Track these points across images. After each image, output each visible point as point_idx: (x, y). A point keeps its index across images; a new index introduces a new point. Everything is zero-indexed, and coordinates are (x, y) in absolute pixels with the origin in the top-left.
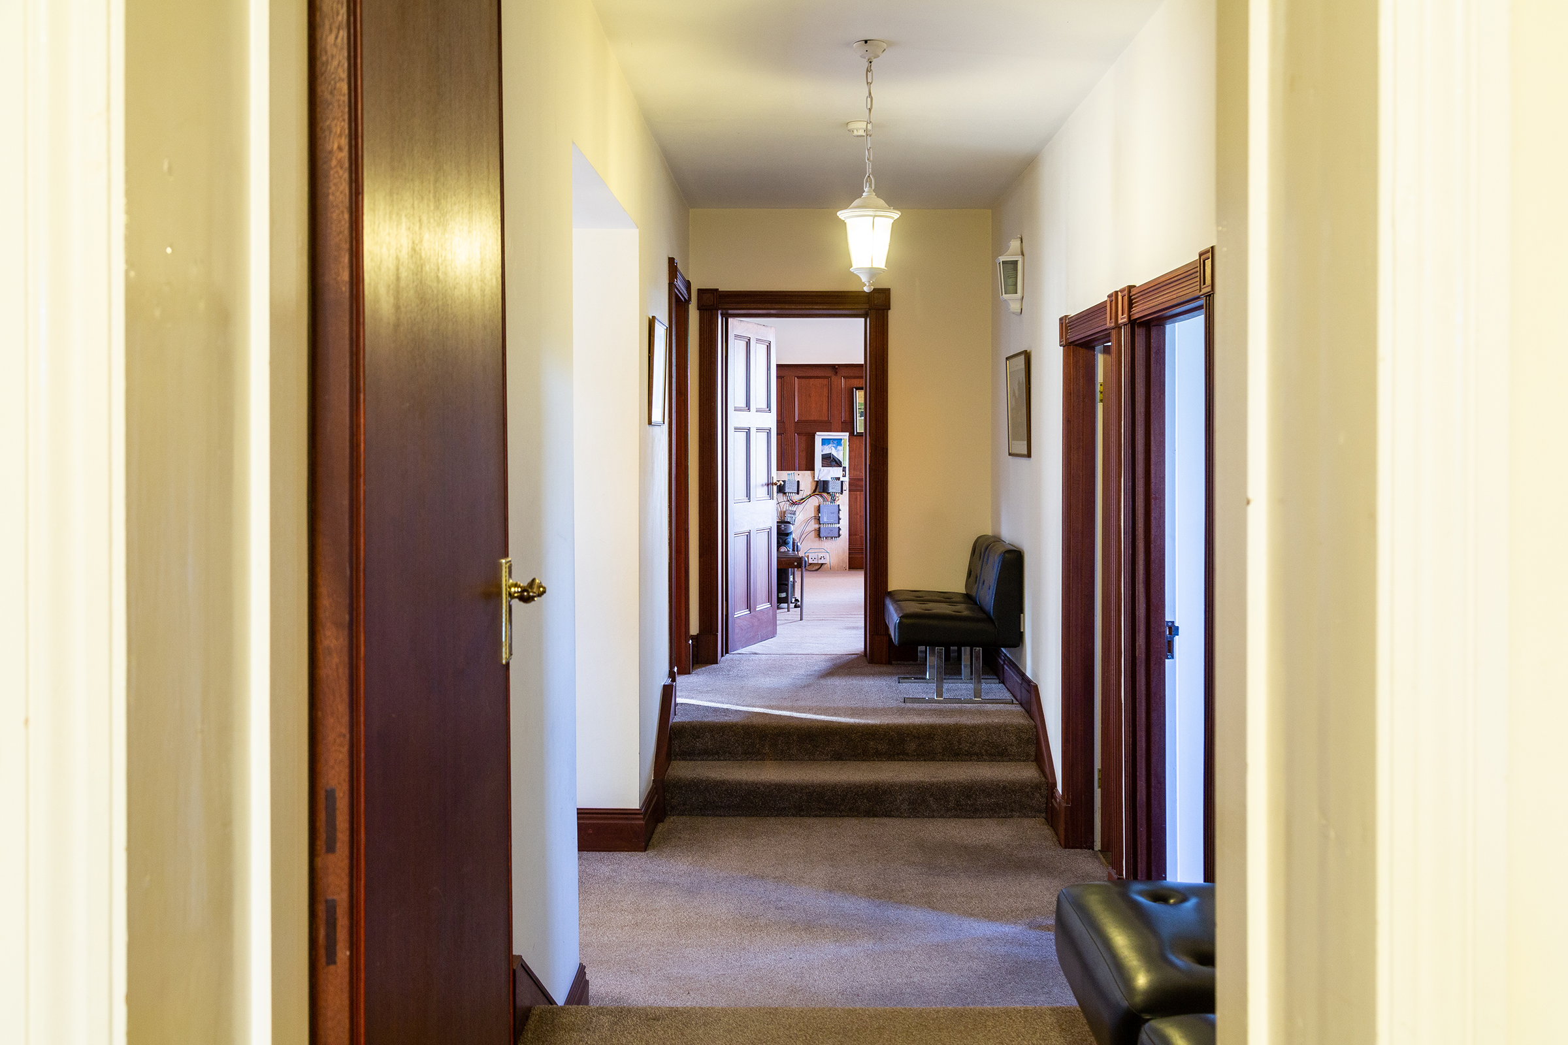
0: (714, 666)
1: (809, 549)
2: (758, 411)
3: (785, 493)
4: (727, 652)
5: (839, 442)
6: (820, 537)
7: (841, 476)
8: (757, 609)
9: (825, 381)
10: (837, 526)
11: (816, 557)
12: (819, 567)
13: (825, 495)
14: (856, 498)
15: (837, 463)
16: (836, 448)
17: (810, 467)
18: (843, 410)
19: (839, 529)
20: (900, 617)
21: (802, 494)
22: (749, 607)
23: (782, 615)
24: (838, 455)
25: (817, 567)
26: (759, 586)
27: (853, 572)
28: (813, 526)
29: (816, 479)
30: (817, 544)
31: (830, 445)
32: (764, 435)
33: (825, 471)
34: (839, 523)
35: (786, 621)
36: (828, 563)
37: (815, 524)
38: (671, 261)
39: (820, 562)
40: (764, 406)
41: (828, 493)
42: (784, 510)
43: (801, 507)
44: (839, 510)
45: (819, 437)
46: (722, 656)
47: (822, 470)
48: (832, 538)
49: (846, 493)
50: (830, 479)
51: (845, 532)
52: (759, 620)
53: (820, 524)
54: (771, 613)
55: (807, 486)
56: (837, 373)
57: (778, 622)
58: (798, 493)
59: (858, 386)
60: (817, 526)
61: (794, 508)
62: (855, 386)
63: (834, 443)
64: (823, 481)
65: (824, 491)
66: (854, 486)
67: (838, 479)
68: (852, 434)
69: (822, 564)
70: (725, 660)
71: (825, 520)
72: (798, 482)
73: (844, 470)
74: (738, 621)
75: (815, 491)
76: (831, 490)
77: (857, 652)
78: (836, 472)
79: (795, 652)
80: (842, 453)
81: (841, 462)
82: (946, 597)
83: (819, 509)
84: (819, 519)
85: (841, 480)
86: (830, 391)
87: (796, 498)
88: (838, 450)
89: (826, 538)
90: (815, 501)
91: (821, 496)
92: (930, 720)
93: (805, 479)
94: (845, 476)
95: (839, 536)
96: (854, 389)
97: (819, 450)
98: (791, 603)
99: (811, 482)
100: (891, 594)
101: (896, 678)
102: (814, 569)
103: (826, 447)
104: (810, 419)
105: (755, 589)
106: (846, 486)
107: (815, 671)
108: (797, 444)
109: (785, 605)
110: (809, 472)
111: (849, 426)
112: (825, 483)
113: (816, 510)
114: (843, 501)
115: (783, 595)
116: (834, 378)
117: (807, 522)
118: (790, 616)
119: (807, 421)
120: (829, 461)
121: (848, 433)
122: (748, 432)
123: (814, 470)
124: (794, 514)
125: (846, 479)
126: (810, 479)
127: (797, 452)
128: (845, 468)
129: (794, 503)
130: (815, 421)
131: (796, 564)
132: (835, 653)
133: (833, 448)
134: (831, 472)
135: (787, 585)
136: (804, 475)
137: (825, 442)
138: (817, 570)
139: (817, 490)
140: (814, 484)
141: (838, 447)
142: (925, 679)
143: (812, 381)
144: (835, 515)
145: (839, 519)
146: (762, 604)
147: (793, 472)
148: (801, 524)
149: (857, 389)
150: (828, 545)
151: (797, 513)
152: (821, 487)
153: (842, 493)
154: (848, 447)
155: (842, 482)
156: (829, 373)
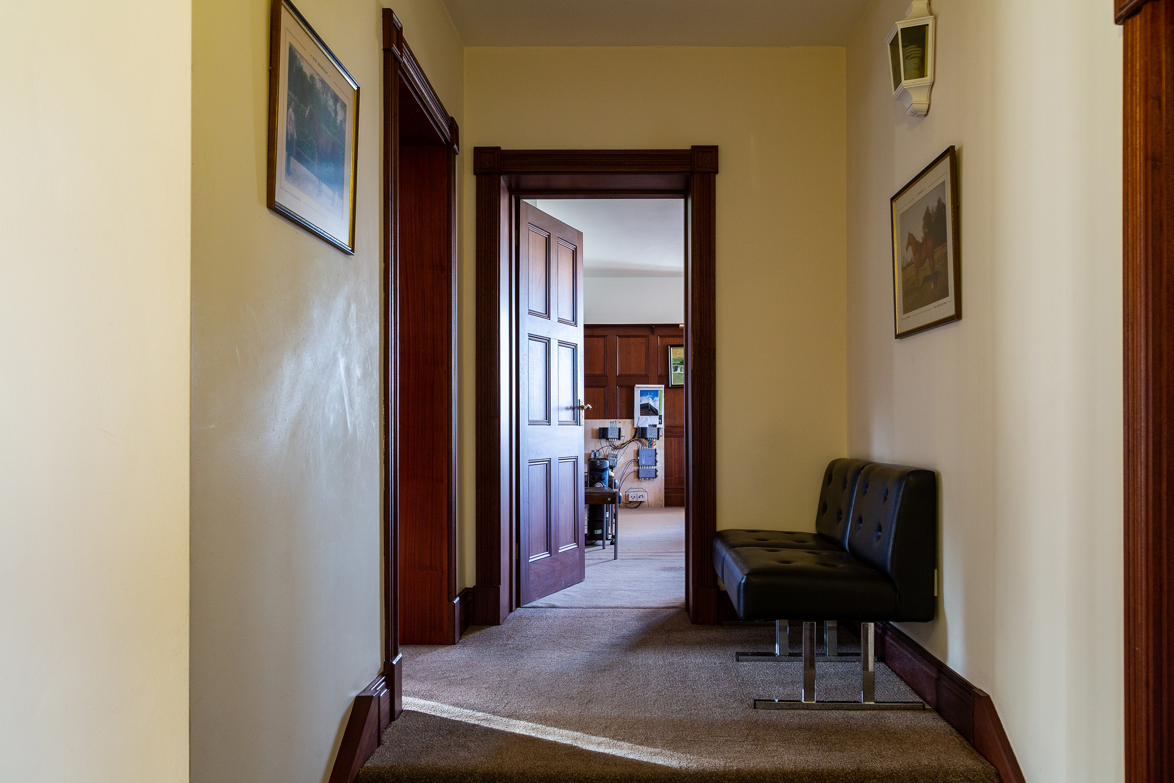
0: (494, 629)
1: (628, 488)
2: (560, 321)
3: (608, 439)
4: (518, 605)
5: (655, 393)
6: (639, 478)
7: (657, 423)
8: (560, 551)
9: (643, 340)
10: (654, 467)
11: (636, 496)
12: (637, 505)
13: (644, 440)
14: (671, 442)
15: (653, 412)
16: (653, 399)
17: (631, 416)
18: (659, 366)
19: (656, 471)
20: (747, 575)
21: (624, 439)
22: (548, 548)
23: (592, 554)
24: (655, 404)
25: (636, 505)
26: (562, 524)
27: (668, 509)
28: (633, 468)
29: (635, 426)
30: (636, 484)
31: (648, 396)
32: (568, 352)
33: (644, 419)
34: (656, 465)
35: (599, 561)
36: (647, 501)
37: (634, 466)
38: (387, 14)
39: (639, 500)
40: (569, 317)
41: (646, 439)
42: (607, 453)
43: (622, 451)
44: (656, 454)
45: (638, 388)
46: (511, 611)
47: (641, 419)
48: (649, 478)
49: (662, 438)
50: (648, 426)
51: (661, 473)
52: (562, 564)
53: (639, 466)
54: (577, 554)
55: (627, 433)
56: (653, 332)
57: (586, 562)
58: (619, 439)
59: (672, 344)
60: (636, 468)
61: (616, 452)
62: (670, 344)
63: (651, 395)
64: (642, 428)
65: (642, 437)
66: (670, 432)
67: (655, 426)
68: (667, 387)
69: (641, 502)
70: (511, 619)
71: (644, 463)
72: (620, 429)
73: (660, 418)
74: (534, 566)
75: (634, 437)
76: (648, 436)
77: (677, 605)
78: (653, 420)
79: (601, 604)
80: (659, 403)
81: (657, 411)
82: (794, 540)
83: (638, 453)
84: (638, 462)
85: (658, 427)
86: (648, 349)
87: (617, 443)
88: (655, 401)
89: (645, 478)
90: (634, 446)
91: (640, 441)
92: (810, 759)
93: (626, 427)
94: (661, 424)
95: (656, 476)
96: (669, 347)
97: (638, 401)
98: (607, 539)
99: (631, 429)
100: (723, 536)
101: (732, 651)
102: (633, 506)
103: (644, 398)
104: (630, 373)
105: (557, 530)
106: (662, 433)
107: (624, 637)
108: (618, 396)
109: (600, 542)
110: (629, 420)
111: (664, 378)
112: (644, 430)
113: (636, 454)
114: (660, 445)
115: (599, 532)
116: (652, 338)
117: (627, 465)
118: (604, 554)
119: (624, 376)
120: (647, 410)
121: (664, 385)
122: (547, 342)
123: (633, 418)
124: (616, 457)
125: (662, 426)
126: (630, 426)
127: (618, 403)
128: (661, 416)
129: (616, 448)
130: (634, 375)
131: (609, 499)
132: (647, 605)
133: (650, 399)
134: (649, 419)
135: (602, 521)
136: (625, 423)
137: (643, 393)
138: (636, 507)
139: (637, 436)
140: (634, 431)
141: (655, 398)
142: (773, 654)
143: (632, 340)
144: (653, 458)
145: (656, 462)
146: (567, 544)
147: (615, 420)
148: (622, 467)
149: (672, 346)
150: (646, 485)
151: (619, 457)
152: (640, 434)
153: (658, 439)
154: (663, 398)
155: (658, 429)
156: (646, 332)
